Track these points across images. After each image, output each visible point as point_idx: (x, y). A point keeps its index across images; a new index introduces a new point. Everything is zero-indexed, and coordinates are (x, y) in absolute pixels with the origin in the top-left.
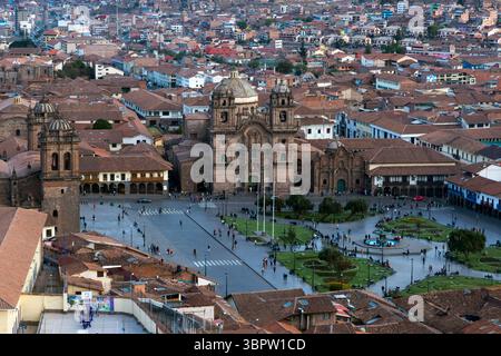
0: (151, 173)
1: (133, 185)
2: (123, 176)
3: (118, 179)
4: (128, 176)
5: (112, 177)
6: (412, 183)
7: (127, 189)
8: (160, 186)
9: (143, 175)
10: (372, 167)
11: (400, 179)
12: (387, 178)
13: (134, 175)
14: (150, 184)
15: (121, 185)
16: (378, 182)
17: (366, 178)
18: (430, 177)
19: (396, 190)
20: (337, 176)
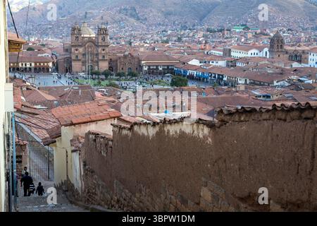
0: (44, 63)
1: (35, 69)
2: (31, 65)
3: (28, 66)
4: (33, 64)
5: (26, 65)
6: (160, 69)
7: (33, 70)
8: (48, 69)
9: (40, 64)
10: (143, 62)
11: (155, 67)
12: (149, 66)
13: (36, 64)
14: (43, 68)
15: (30, 69)
16: (145, 69)
17: (141, 67)
18: (168, 66)
19: (153, 72)
20: (128, 66)
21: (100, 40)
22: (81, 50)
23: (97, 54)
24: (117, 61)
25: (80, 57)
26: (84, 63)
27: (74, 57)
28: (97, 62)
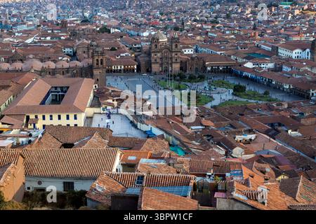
0: (131, 66)
1: (124, 70)
2: (121, 67)
3: (119, 68)
4: (123, 67)
5: (117, 67)
6: (221, 69)
7: (122, 71)
8: (134, 70)
9: (128, 67)
10: (207, 63)
11: (217, 67)
12: (212, 67)
13: (125, 67)
14: (130, 69)
15: (120, 70)
16: (209, 69)
17: (205, 67)
18: (227, 66)
19: (215, 71)
20: (195, 66)
21: (174, 47)
22: (159, 55)
23: (171, 58)
24: (186, 62)
25: (158, 60)
26: (161, 65)
27: (153, 61)
28: (171, 64)
